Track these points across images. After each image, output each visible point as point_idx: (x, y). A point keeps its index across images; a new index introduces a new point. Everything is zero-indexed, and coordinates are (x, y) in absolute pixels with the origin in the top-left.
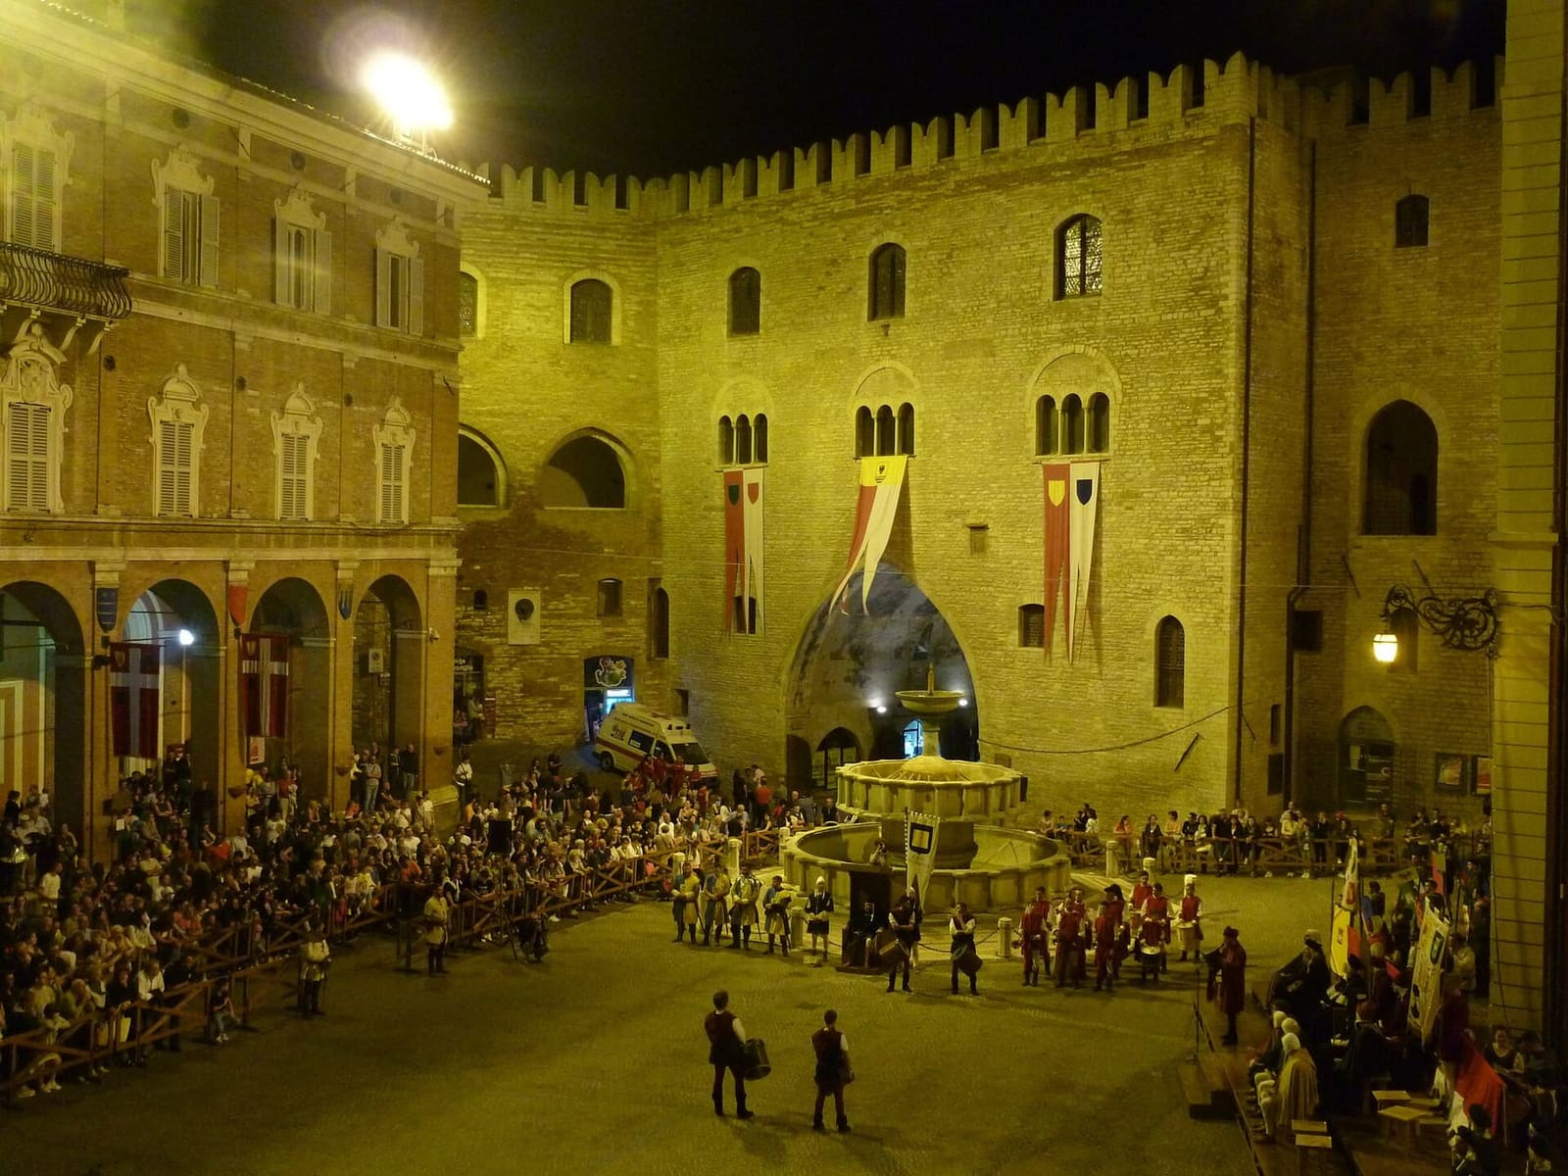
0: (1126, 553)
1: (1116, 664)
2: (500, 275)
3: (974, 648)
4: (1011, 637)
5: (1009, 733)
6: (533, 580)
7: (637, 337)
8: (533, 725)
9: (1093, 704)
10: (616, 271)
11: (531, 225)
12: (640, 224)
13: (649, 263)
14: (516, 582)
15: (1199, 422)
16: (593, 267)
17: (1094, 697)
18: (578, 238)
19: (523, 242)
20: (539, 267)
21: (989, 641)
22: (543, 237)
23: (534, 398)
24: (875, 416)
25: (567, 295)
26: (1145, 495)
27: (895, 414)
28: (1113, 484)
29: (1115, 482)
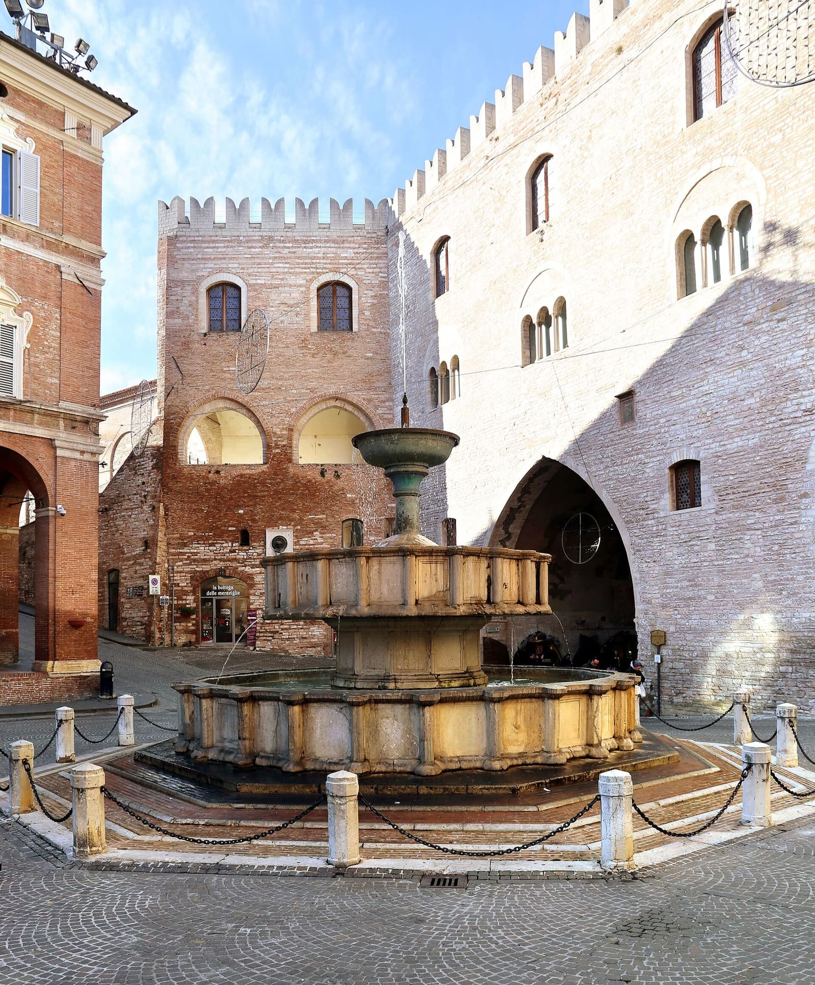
1: (775, 508)
2: (259, 282)
3: (627, 522)
4: (663, 502)
5: (664, 607)
6: (287, 521)
7: (371, 323)
8: (288, 639)
9: (750, 560)
10: (355, 273)
11: (283, 242)
12: (374, 235)
13: (381, 265)
14: (273, 523)
16: (336, 271)
17: (752, 551)
18: (323, 249)
19: (277, 255)
20: (290, 273)
21: (641, 512)
22: (294, 250)
23: (286, 376)
24: (535, 321)
25: (314, 294)
26: (800, 297)
27: (551, 312)
28: (762, 298)
29: (764, 295)
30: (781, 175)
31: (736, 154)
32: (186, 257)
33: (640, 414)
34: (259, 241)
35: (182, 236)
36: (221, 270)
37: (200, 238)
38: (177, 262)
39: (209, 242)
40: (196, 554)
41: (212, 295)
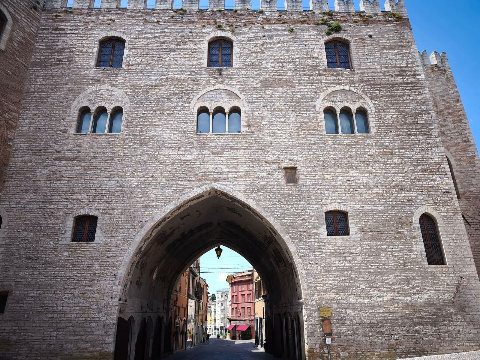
0: (392, 181)
1: (397, 242)
5: (327, 292)
9: (386, 267)
15: (419, 122)
17: (386, 263)
21: (304, 234)
24: (211, 111)
26: (397, 153)
27: (227, 111)
28: (377, 148)
30: (381, 105)
31: (357, 88)
33: (302, 180)
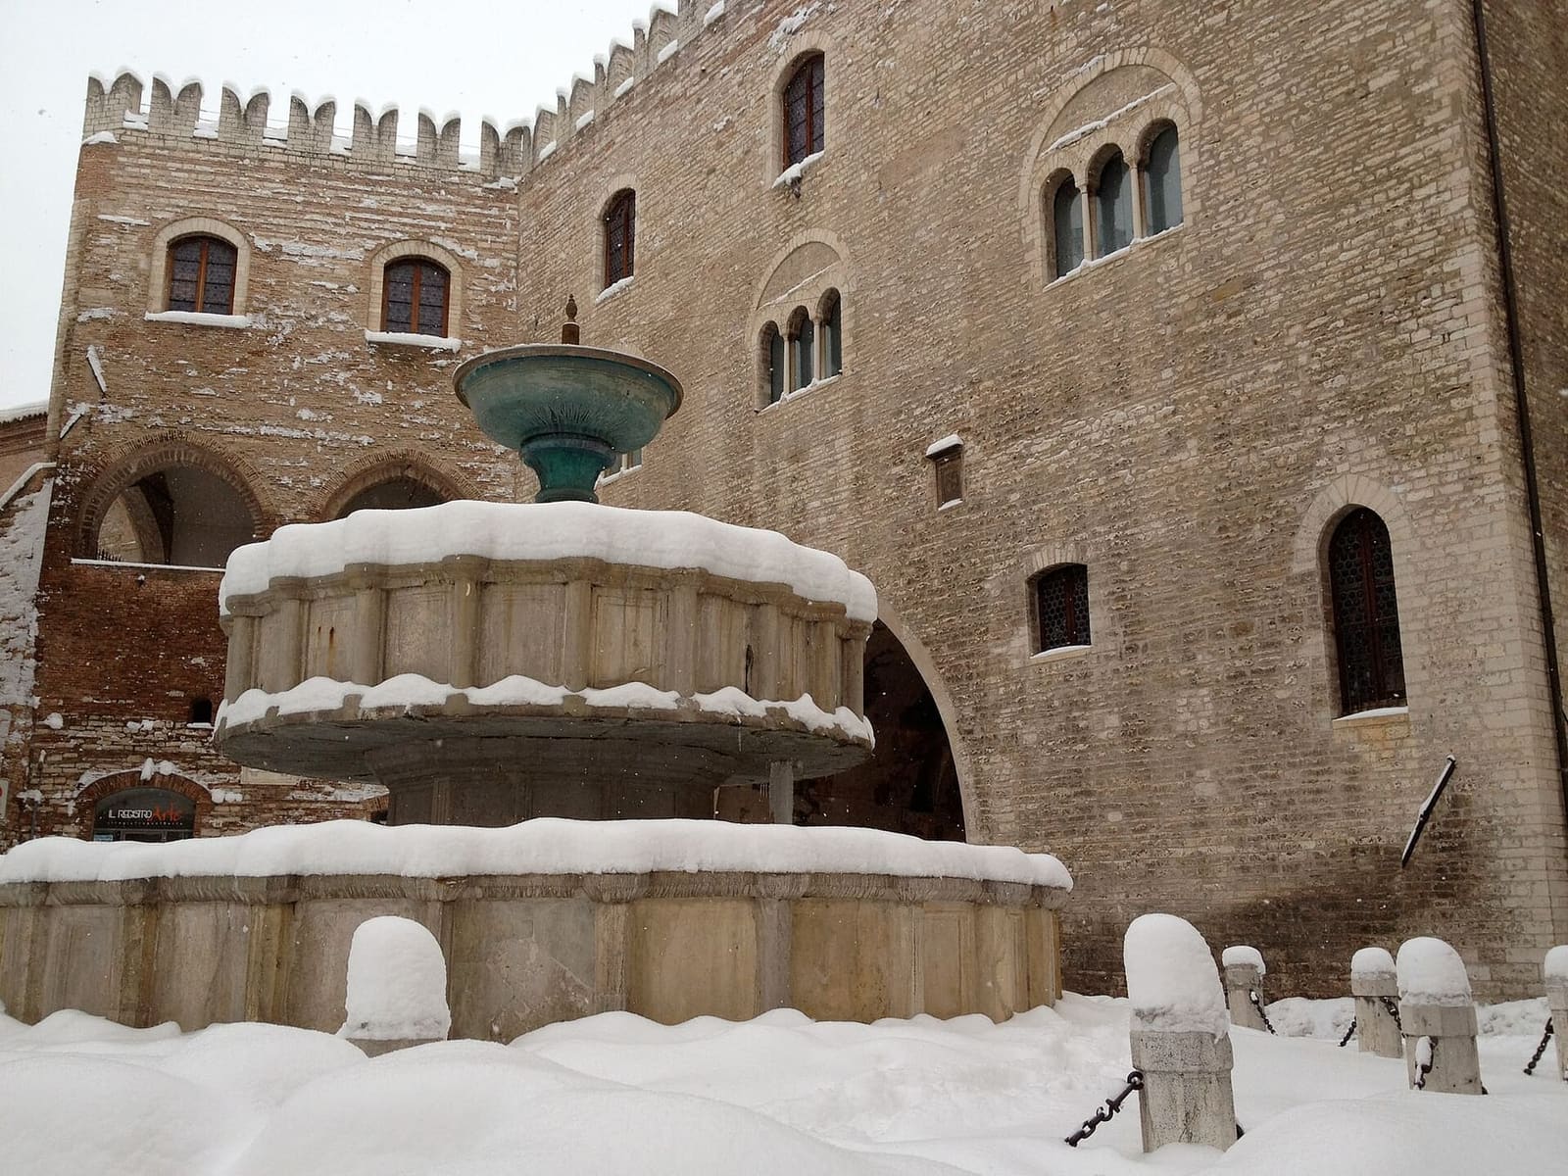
4: (1015, 641)
9: (1190, 743)
10: (456, 246)
11: (326, 177)
15: (1373, 85)
16: (423, 240)
18: (400, 199)
19: (312, 199)
20: (335, 233)
21: (976, 661)
22: (344, 194)
24: (783, 331)
25: (378, 277)
26: (1268, 275)
27: (812, 314)
28: (1197, 279)
29: (1201, 273)
30: (1226, 77)
31: (1146, 44)
32: (134, 181)
33: (973, 486)
34: (281, 171)
35: (131, 144)
36: (200, 214)
37: (166, 152)
38: (114, 188)
39: (182, 160)
40: (94, 741)
41: (182, 254)
